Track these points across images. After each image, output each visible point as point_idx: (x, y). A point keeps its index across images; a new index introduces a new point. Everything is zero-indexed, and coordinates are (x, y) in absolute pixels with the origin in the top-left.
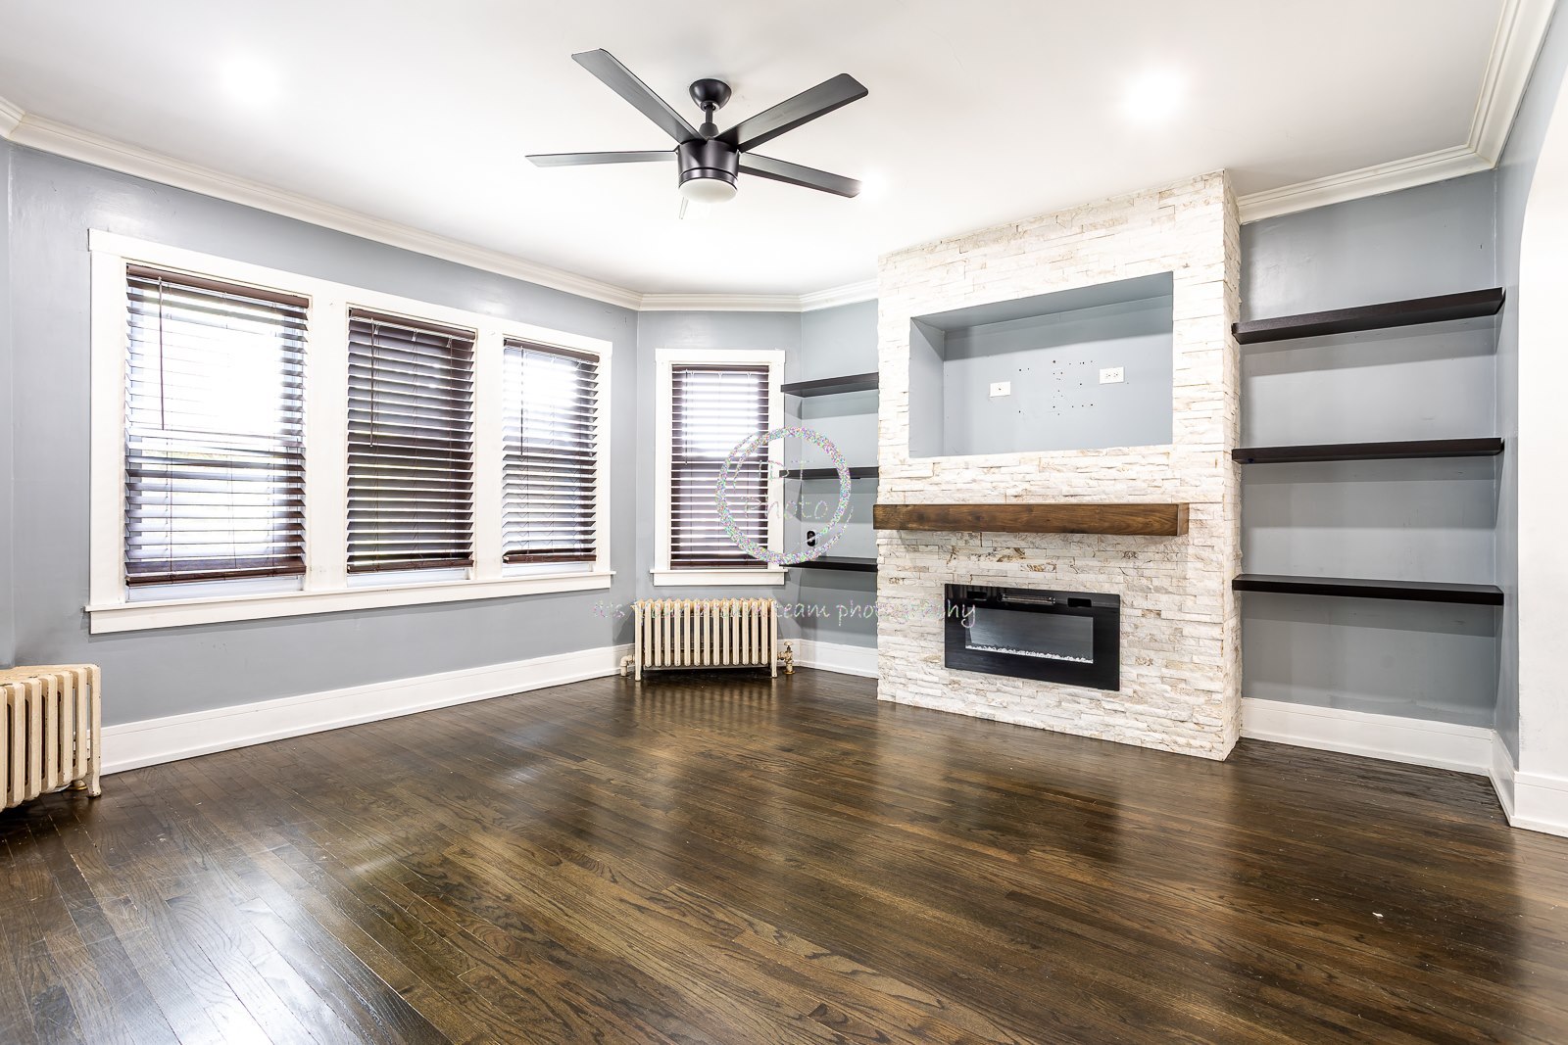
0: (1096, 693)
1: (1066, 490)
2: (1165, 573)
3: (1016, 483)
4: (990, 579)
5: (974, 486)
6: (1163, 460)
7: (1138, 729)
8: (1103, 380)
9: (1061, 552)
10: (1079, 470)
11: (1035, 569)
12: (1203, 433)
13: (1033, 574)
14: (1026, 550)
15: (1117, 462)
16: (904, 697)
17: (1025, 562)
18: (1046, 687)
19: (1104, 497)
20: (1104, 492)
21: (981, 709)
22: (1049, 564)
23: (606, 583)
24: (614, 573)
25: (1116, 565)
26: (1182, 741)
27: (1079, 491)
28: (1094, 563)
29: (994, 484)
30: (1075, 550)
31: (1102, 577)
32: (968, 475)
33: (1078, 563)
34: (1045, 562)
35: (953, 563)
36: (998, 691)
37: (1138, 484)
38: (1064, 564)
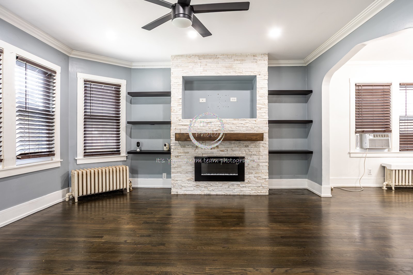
0: (239, 183)
1: (230, 129)
2: (255, 150)
3: (216, 127)
4: (208, 154)
5: (203, 128)
6: (254, 122)
7: (249, 190)
8: (231, 101)
9: (229, 146)
10: (234, 124)
11: (222, 151)
12: (263, 116)
13: (221, 152)
14: (219, 146)
15: (243, 122)
16: (181, 192)
17: (219, 149)
18: (225, 183)
19: (240, 131)
20: (240, 130)
21: (206, 192)
22: (226, 149)
23: (59, 165)
24: (62, 160)
25: (243, 149)
26: (259, 191)
27: (234, 130)
28: (238, 149)
29: (209, 127)
30: (233, 145)
31: (240, 152)
32: (202, 125)
33: (233, 149)
34: (224, 149)
35: (197, 150)
36: (211, 186)
37: (249, 128)
38: (230, 149)
